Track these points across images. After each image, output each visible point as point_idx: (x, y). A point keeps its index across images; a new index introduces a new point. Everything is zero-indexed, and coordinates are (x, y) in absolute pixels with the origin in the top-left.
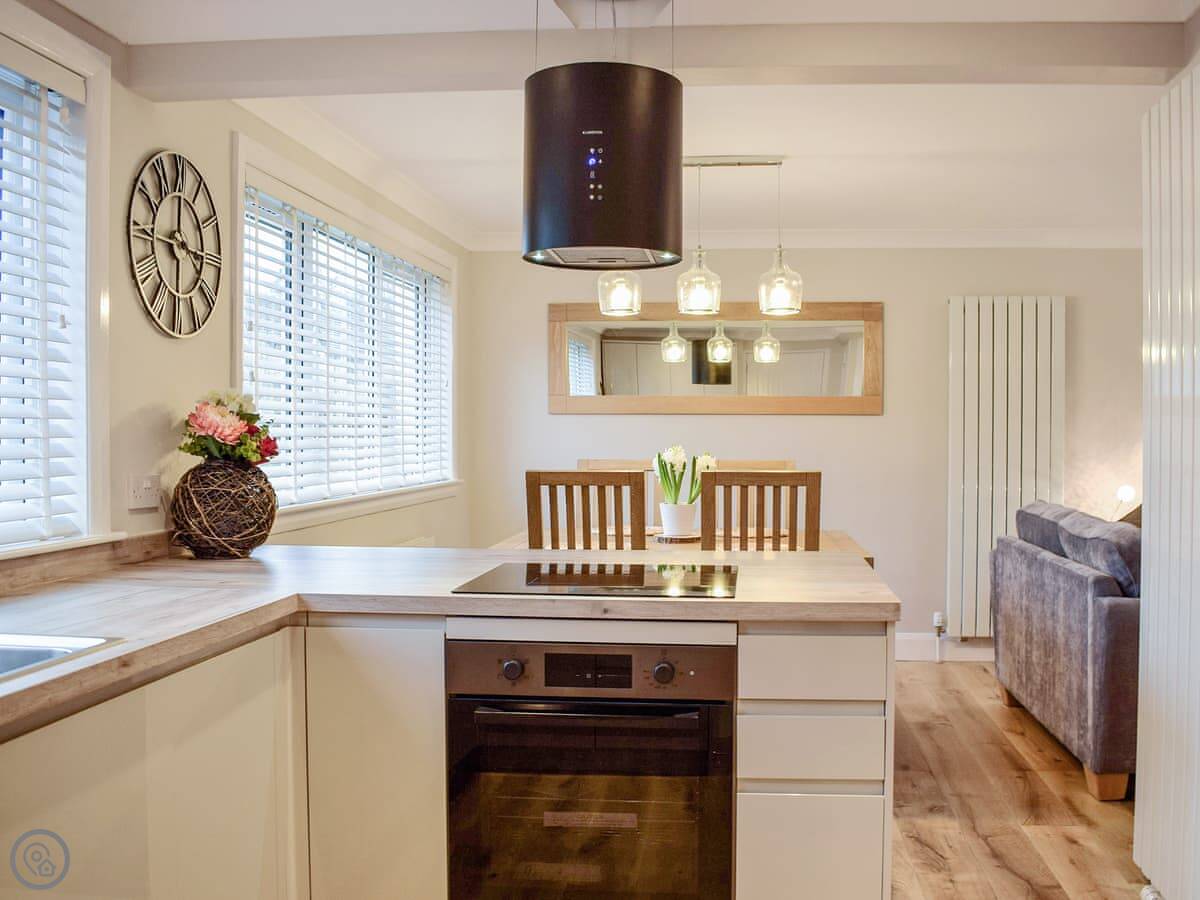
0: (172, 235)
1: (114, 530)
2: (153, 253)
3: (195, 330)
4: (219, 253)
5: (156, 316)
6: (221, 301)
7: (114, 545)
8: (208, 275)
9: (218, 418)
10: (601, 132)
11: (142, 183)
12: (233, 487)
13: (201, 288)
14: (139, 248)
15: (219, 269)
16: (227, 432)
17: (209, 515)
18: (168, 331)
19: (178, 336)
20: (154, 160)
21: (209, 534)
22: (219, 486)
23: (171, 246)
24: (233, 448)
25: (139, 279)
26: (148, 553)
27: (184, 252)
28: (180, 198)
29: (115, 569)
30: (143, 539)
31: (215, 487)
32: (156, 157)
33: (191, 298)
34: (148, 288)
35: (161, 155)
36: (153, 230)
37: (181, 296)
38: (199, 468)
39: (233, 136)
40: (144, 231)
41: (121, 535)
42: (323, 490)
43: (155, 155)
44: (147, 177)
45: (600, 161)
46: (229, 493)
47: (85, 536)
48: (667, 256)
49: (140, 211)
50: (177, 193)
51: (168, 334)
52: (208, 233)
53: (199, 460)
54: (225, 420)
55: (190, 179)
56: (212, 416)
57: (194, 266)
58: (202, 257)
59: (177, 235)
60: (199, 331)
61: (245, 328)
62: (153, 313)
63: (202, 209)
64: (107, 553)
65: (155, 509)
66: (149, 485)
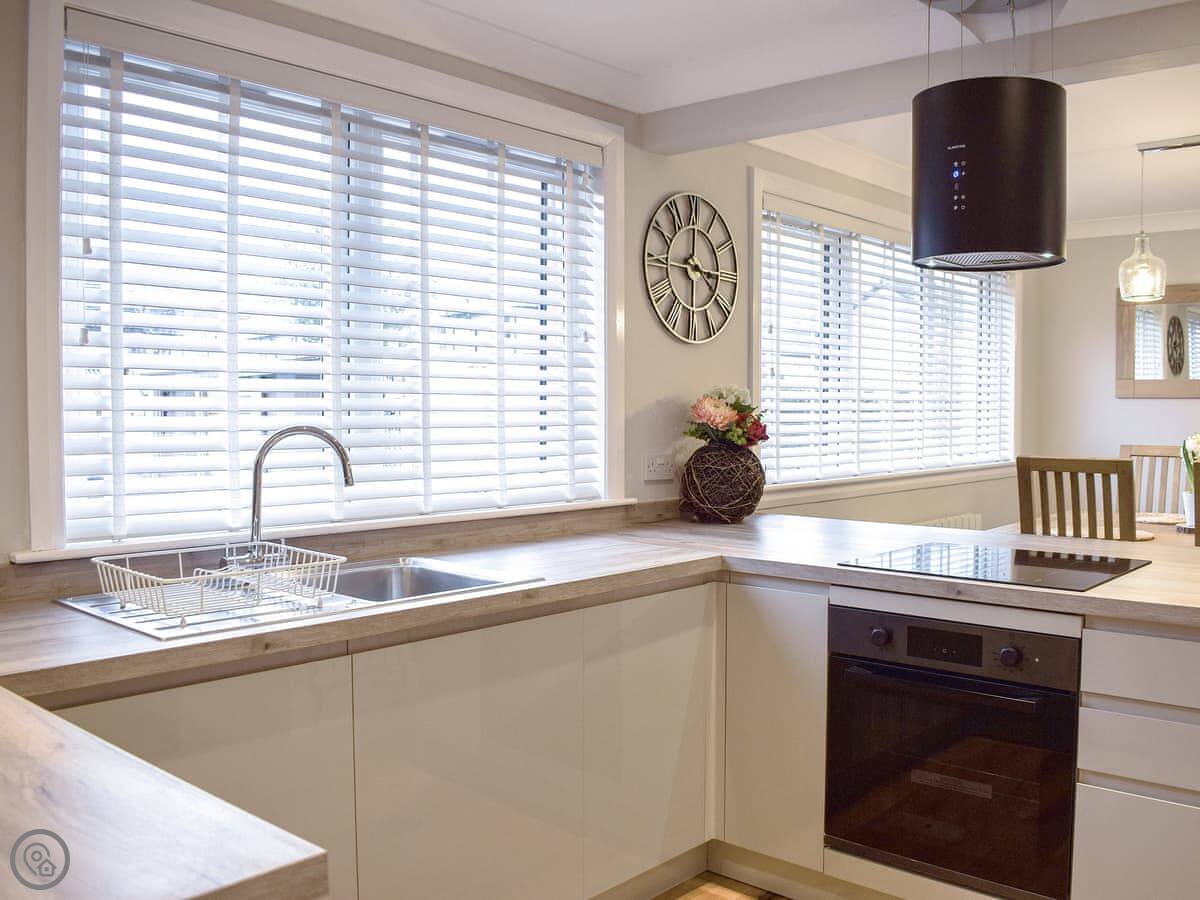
0: (686, 261)
1: (627, 496)
2: (668, 276)
3: (711, 336)
4: (736, 271)
5: (671, 329)
6: (737, 311)
7: (627, 507)
8: (723, 292)
9: (712, 409)
10: (964, 146)
11: (657, 223)
12: (723, 465)
13: (716, 300)
14: (653, 275)
15: (736, 284)
16: (718, 420)
17: (704, 487)
18: (684, 339)
19: (693, 341)
20: (668, 202)
21: (704, 503)
22: (713, 464)
23: (686, 270)
24: (725, 433)
25: (653, 299)
26: (660, 515)
27: (698, 274)
28: (694, 230)
29: (628, 527)
30: (655, 504)
31: (709, 465)
32: (671, 199)
33: (706, 310)
34: (664, 304)
35: (675, 197)
36: (667, 259)
37: (694, 308)
38: (702, 450)
39: (750, 172)
40: (658, 261)
41: (632, 501)
42: (853, 469)
43: (669, 197)
44: (662, 218)
45: (963, 173)
46: (719, 470)
47: (603, 500)
48: (1048, 256)
49: (654, 244)
50: (691, 227)
51: (684, 342)
52: (723, 255)
53: (703, 443)
54: (717, 410)
55: (704, 213)
56: (709, 407)
57: (708, 284)
58: (717, 276)
59: (690, 261)
60: (713, 337)
61: (765, 333)
62: (668, 326)
63: (716, 235)
64: (621, 514)
65: (670, 481)
66: (662, 462)
